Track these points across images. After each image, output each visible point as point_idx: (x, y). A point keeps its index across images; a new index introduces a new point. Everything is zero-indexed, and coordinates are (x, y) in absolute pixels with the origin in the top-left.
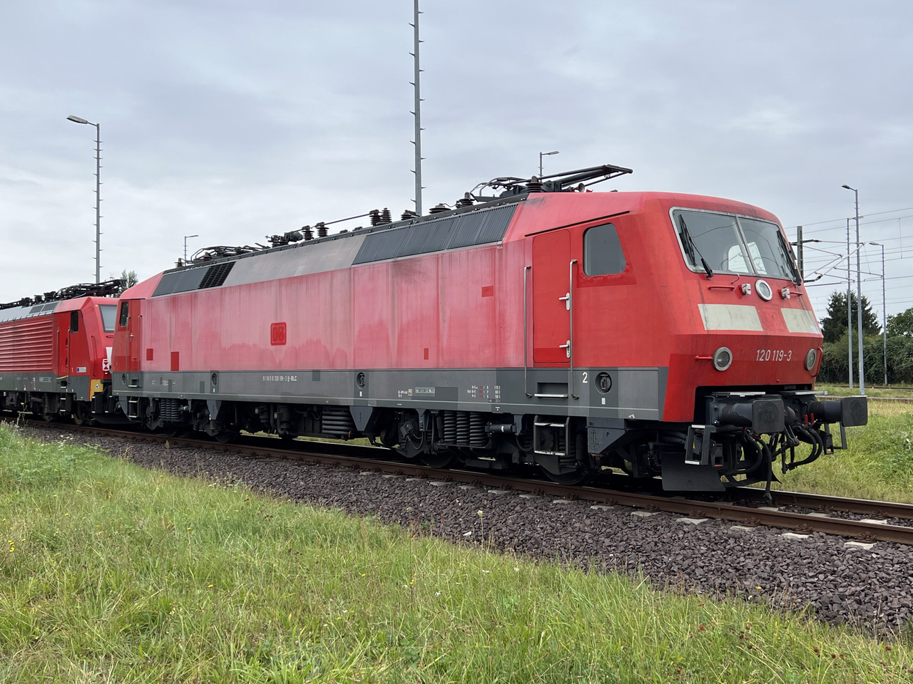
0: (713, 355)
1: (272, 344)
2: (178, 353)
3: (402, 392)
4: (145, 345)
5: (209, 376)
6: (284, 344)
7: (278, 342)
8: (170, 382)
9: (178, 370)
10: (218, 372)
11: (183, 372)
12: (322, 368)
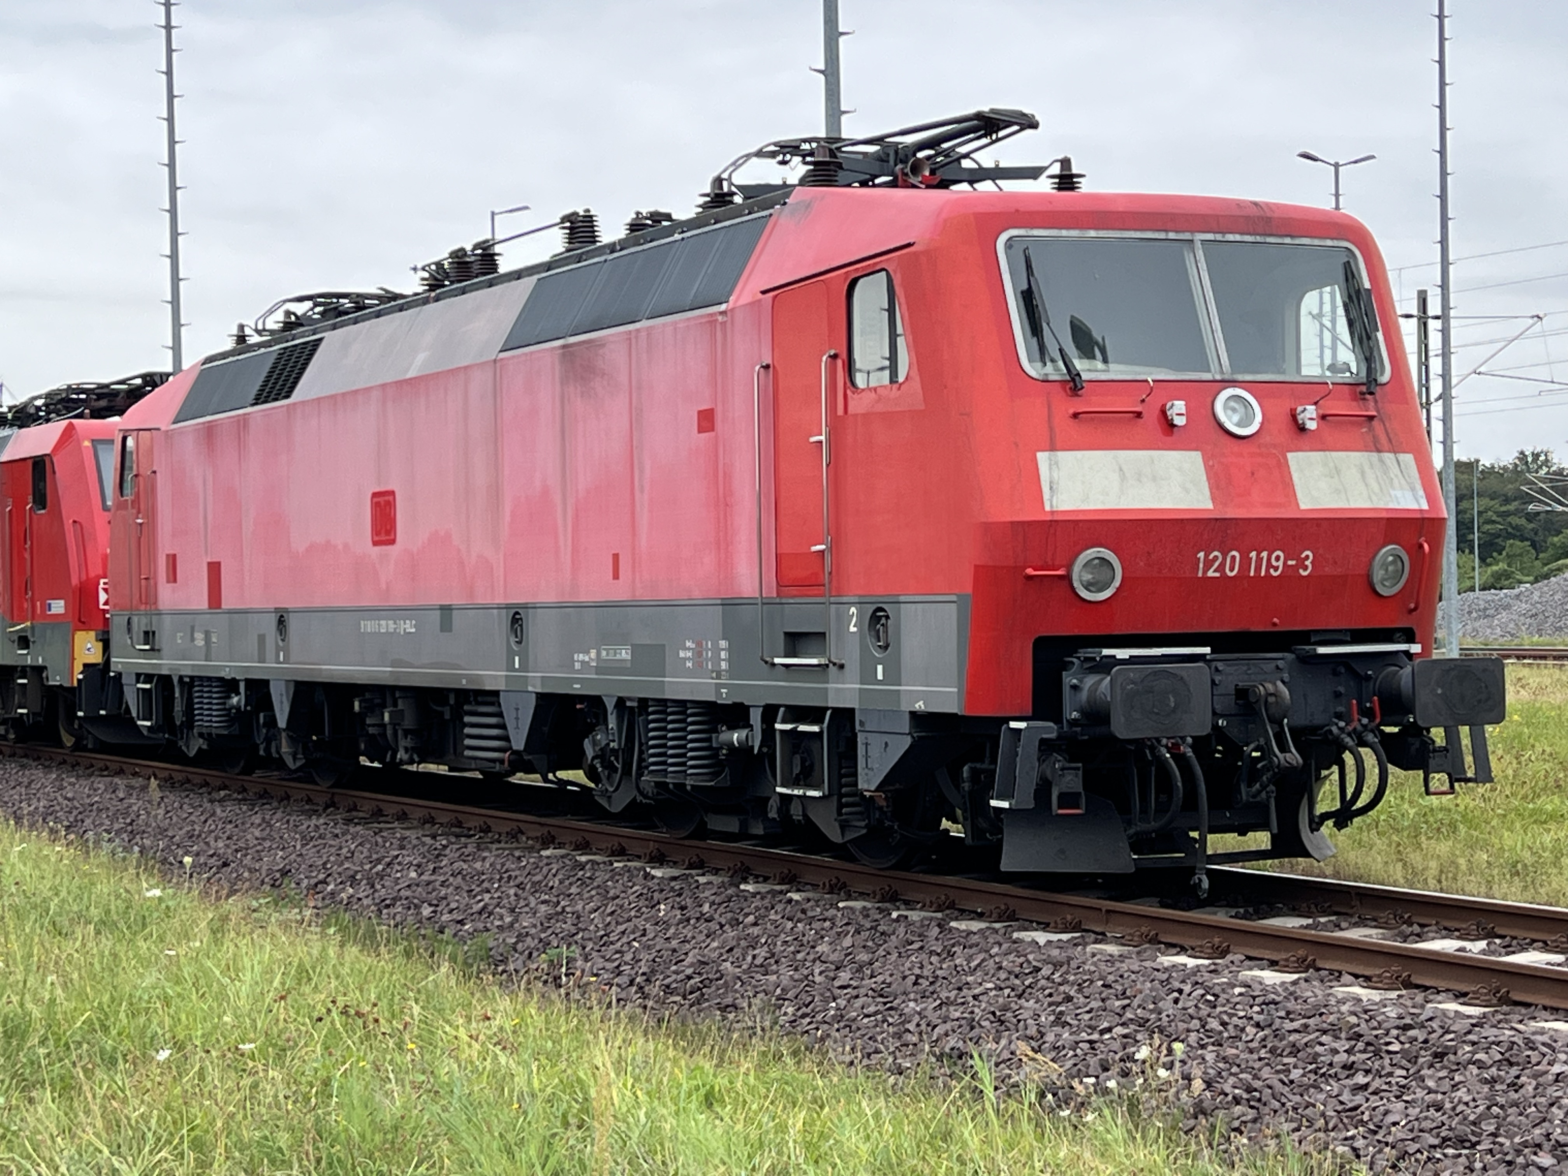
0: (1069, 567)
1: (375, 543)
2: (219, 563)
3: (581, 655)
4: (165, 546)
5: (273, 619)
6: (393, 542)
7: (383, 538)
8: (207, 635)
9: (219, 607)
10: (286, 610)
11: (230, 612)
12: (455, 602)
